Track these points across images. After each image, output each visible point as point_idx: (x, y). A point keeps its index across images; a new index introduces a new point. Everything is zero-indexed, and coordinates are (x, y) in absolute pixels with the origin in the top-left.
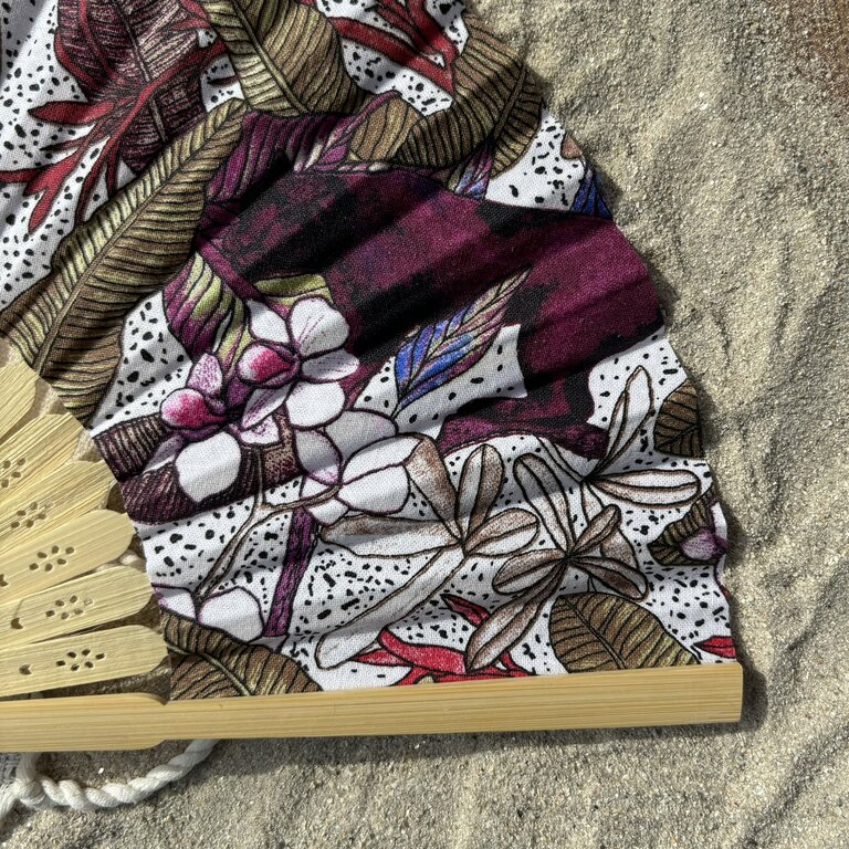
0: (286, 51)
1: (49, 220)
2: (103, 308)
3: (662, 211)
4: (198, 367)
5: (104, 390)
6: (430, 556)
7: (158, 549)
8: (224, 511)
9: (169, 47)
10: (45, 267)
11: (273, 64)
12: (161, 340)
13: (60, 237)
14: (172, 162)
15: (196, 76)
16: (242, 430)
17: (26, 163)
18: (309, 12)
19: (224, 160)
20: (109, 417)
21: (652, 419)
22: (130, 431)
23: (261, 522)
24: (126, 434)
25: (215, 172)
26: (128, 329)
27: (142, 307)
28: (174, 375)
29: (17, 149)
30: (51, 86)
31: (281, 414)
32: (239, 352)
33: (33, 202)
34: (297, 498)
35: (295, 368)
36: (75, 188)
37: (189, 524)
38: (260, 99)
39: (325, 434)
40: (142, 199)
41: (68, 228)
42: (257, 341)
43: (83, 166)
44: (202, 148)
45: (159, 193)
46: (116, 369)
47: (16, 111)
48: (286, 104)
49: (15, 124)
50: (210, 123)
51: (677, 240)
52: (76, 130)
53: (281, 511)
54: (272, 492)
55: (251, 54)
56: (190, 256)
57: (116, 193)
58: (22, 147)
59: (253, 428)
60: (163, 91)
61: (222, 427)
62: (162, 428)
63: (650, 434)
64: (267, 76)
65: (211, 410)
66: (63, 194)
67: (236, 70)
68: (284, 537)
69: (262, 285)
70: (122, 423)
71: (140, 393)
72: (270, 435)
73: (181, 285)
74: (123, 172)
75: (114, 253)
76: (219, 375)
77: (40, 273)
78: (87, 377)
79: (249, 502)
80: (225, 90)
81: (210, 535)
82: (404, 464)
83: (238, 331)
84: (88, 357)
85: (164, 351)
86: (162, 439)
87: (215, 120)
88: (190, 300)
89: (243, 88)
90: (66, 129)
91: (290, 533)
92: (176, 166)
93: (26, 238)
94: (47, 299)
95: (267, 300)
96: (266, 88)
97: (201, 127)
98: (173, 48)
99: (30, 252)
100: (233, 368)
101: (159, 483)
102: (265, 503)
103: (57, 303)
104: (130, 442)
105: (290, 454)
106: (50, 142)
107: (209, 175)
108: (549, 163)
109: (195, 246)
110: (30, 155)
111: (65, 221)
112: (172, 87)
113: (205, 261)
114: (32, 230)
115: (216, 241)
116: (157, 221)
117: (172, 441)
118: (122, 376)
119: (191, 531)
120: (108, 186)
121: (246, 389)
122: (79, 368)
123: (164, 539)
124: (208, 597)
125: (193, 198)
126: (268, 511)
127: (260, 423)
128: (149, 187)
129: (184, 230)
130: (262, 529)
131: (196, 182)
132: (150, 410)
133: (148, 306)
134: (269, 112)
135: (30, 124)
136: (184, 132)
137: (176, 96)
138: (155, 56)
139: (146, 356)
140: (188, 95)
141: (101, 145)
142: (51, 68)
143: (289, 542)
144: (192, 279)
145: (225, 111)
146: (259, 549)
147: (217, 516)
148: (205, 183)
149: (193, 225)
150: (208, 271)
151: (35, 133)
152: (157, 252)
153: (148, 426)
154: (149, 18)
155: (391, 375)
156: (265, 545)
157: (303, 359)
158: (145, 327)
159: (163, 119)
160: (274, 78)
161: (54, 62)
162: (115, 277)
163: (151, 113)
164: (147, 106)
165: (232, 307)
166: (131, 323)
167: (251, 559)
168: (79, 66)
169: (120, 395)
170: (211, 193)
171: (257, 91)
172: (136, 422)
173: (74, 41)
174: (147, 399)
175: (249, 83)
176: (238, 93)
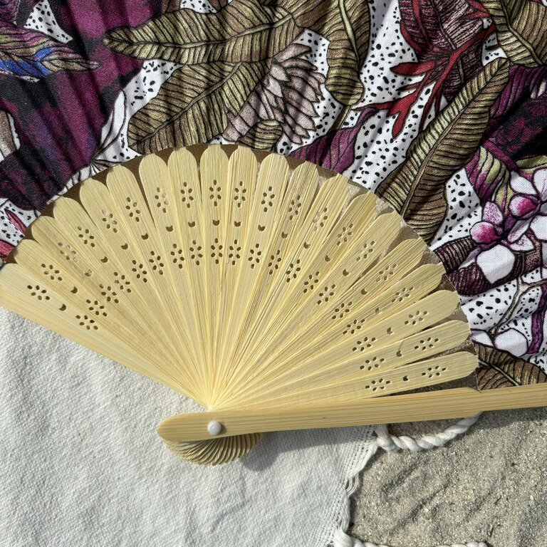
0: (528, 29)
1: (405, 130)
2: (436, 179)
4: (485, 209)
5: (439, 225)
7: (471, 310)
8: (502, 288)
9: (465, 29)
10: (403, 157)
11: (522, 37)
12: (470, 196)
13: (412, 140)
14: (468, 96)
15: (480, 46)
16: (511, 243)
17: (389, 98)
18: (538, 6)
19: (500, 94)
20: (440, 239)
22: (455, 246)
23: (525, 293)
24: (453, 248)
25: (495, 100)
26: (449, 191)
27: (454, 177)
28: (472, 214)
29: (384, 90)
30: (401, 54)
31: (530, 233)
32: (508, 200)
33: (392, 121)
34: (540, 279)
35: (538, 208)
36: (419, 112)
37: (484, 295)
38: (517, 58)
40: (453, 117)
41: (415, 134)
42: (517, 194)
43: (421, 99)
44: (485, 87)
45: (463, 113)
46: (446, 213)
47: (382, 69)
48: (532, 60)
49: (382, 76)
50: (488, 72)
52: (412, 79)
53: (534, 286)
54: (525, 276)
55: (506, 32)
56: (478, 148)
57: (439, 113)
58: (387, 89)
59: (516, 242)
60: (465, 55)
61: (498, 242)
62: (472, 244)
64: (519, 44)
65: (496, 233)
66: (411, 116)
67: (498, 41)
68: (537, 301)
69: (520, 163)
70: (449, 242)
71: (456, 224)
72: (528, 245)
73: (476, 164)
74: (443, 101)
75: (441, 148)
76: (500, 214)
77: (401, 160)
78: (428, 218)
79: (514, 282)
80: (493, 53)
81: (498, 301)
83: (504, 188)
84: (426, 206)
85: (470, 202)
86: (472, 250)
87: (491, 71)
88: (483, 172)
89: (505, 51)
90: (408, 78)
91: (541, 298)
92: (471, 98)
93: (392, 141)
94: (404, 175)
95: (519, 171)
96: (520, 51)
97: (482, 75)
98: (467, 30)
99: (396, 149)
100: (506, 209)
101: (471, 275)
102: (523, 283)
103: (410, 177)
104: (456, 252)
105: (538, 255)
106: (401, 86)
107: (492, 102)
109: (482, 143)
110: (391, 94)
111: (414, 131)
112: (469, 52)
113: (488, 150)
114: (395, 135)
115: (491, 139)
116: (465, 129)
117: (475, 251)
118: (449, 216)
119: (487, 299)
120: (435, 108)
121: (514, 220)
122: (422, 213)
123: (473, 304)
124: (497, 334)
125: (484, 115)
126: (526, 287)
127: (520, 239)
128: (456, 110)
129: (478, 134)
130: (527, 296)
131: (485, 107)
132: (463, 234)
133: (458, 177)
134: (523, 65)
135: (391, 76)
136: (472, 78)
137: (471, 58)
138: (457, 34)
139: (462, 204)
140: (476, 56)
141: (431, 87)
142: (401, 44)
143: (540, 303)
144: (482, 161)
145: (496, 65)
146: (525, 308)
147: (499, 291)
148: (490, 107)
149: (483, 131)
150: (490, 156)
151: (394, 81)
152: (465, 146)
153: (465, 243)
154: (449, 12)
156: (528, 305)
157: (542, 203)
158: (459, 189)
159: (464, 71)
160: (523, 45)
161: (402, 40)
162: (444, 161)
163: (458, 67)
164: (456, 63)
165: (504, 176)
166: (449, 187)
167: (520, 313)
168: (415, 42)
169: (447, 227)
170: (492, 112)
171: (514, 53)
172: (458, 241)
173: (413, 28)
174: (460, 228)
175: (508, 48)
176: (502, 54)
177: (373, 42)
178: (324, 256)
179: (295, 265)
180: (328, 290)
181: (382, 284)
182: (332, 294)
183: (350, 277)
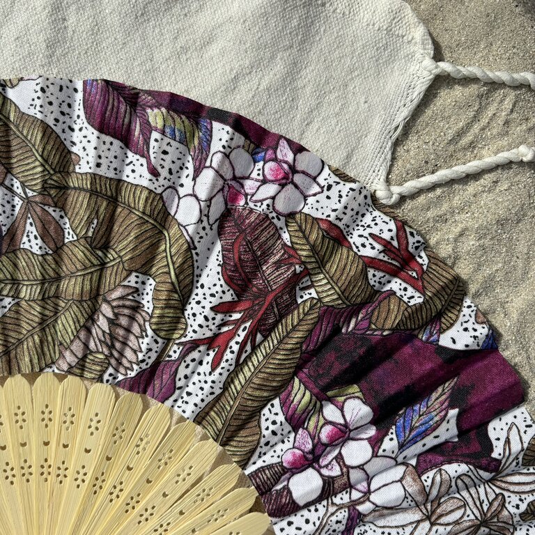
0: (338, 273)
1: (223, 364)
2: (251, 409)
3: (521, 343)
4: (298, 436)
5: (252, 452)
6: (414, 525)
7: (282, 530)
8: (312, 508)
9: (280, 272)
10: (221, 388)
11: (332, 280)
12: (281, 425)
13: (228, 373)
14: (282, 331)
15: (294, 288)
16: (321, 467)
17: (209, 334)
18: (348, 251)
19: (310, 332)
20: (254, 463)
21: (522, 453)
22: (267, 472)
23: (332, 514)
24: (265, 474)
25: (306, 338)
26: (263, 419)
27: (269, 406)
28: (286, 440)
29: (205, 328)
30: (221, 295)
31: (339, 458)
32: (319, 428)
33: (212, 354)
34: (349, 500)
35: (347, 435)
36: (236, 348)
37: (296, 515)
38: (327, 299)
39: (363, 469)
40: (268, 351)
41: (232, 368)
42: (328, 422)
43: (239, 335)
44: (298, 325)
45: (277, 348)
46: (259, 441)
47: (203, 307)
48: (340, 302)
49: (203, 314)
50: (301, 311)
51: (528, 358)
52: (233, 315)
53: (342, 508)
54: (335, 497)
55: (319, 273)
56: (292, 379)
57: (254, 348)
58: (208, 326)
59: (326, 466)
60: (279, 297)
61: (310, 465)
62: (283, 470)
63: (520, 459)
64: (329, 286)
65: (306, 459)
66: (228, 350)
67: (312, 282)
68: (344, 522)
69: (330, 393)
70: (262, 467)
71: (269, 450)
72: (336, 471)
73: (289, 394)
74: (259, 337)
75: (256, 381)
76: (310, 442)
77: (218, 392)
78: (243, 444)
79: (325, 503)
80: (307, 292)
81: (307, 521)
82: (401, 481)
83: (316, 415)
84: (242, 433)
85: (283, 430)
86: (282, 475)
87: (304, 310)
88: (294, 403)
89: (317, 292)
90: (228, 315)
91: (348, 520)
92: (285, 334)
93: (210, 374)
94: (221, 404)
95: (331, 400)
96: (330, 293)
97: (296, 312)
98: (282, 273)
99: (213, 382)
100: (317, 438)
101: (282, 498)
102: (332, 503)
103: (227, 406)
104: (267, 478)
105: (346, 480)
106: (221, 322)
107: (303, 340)
108: (469, 325)
109: (295, 374)
110: (211, 330)
111: (231, 365)
112: (283, 294)
113: (300, 381)
114: (213, 369)
115: (305, 370)
116: (278, 364)
117: (287, 475)
118: (262, 444)
119: (297, 519)
120: (251, 342)
121: (324, 447)
122: (238, 439)
123: (284, 524)
125: (296, 351)
126: (335, 508)
127: (330, 463)
128: (271, 345)
129: (291, 367)
130: (334, 518)
131: (297, 343)
132: (275, 460)
133: (272, 406)
134: (332, 306)
135: (211, 315)
136: (288, 314)
137: (285, 299)
138: (273, 277)
139: (274, 433)
140: (290, 297)
141: (248, 325)
142: (221, 286)
143: (347, 524)
144: (295, 391)
145: (308, 304)
146: (332, 529)
147: (310, 511)
148: (301, 343)
149: (295, 364)
150: (302, 387)
151: (214, 319)
152: (278, 379)
153: (276, 469)
154: (267, 256)
155: (394, 436)
156: (335, 526)
157: (350, 431)
158: (272, 417)
159: (278, 310)
160: (333, 288)
161: (222, 282)
162: (257, 393)
163: (273, 307)
164: (271, 304)
165: (315, 405)
166: (264, 415)
167: (328, 533)
168: (235, 283)
169: (260, 453)
170: (304, 348)
171: (325, 294)
172: (270, 467)
173: (233, 271)
174: (273, 454)
175: (320, 289)
176: (314, 295)
177: (198, 281)
178: (145, 479)
179: (118, 486)
180: (148, 511)
181: (200, 505)
182: (152, 514)
183: (170, 499)
